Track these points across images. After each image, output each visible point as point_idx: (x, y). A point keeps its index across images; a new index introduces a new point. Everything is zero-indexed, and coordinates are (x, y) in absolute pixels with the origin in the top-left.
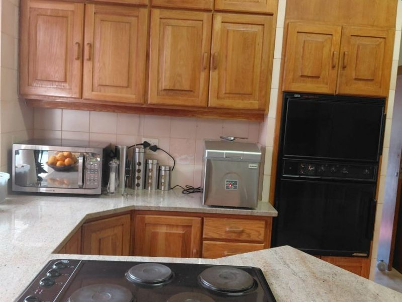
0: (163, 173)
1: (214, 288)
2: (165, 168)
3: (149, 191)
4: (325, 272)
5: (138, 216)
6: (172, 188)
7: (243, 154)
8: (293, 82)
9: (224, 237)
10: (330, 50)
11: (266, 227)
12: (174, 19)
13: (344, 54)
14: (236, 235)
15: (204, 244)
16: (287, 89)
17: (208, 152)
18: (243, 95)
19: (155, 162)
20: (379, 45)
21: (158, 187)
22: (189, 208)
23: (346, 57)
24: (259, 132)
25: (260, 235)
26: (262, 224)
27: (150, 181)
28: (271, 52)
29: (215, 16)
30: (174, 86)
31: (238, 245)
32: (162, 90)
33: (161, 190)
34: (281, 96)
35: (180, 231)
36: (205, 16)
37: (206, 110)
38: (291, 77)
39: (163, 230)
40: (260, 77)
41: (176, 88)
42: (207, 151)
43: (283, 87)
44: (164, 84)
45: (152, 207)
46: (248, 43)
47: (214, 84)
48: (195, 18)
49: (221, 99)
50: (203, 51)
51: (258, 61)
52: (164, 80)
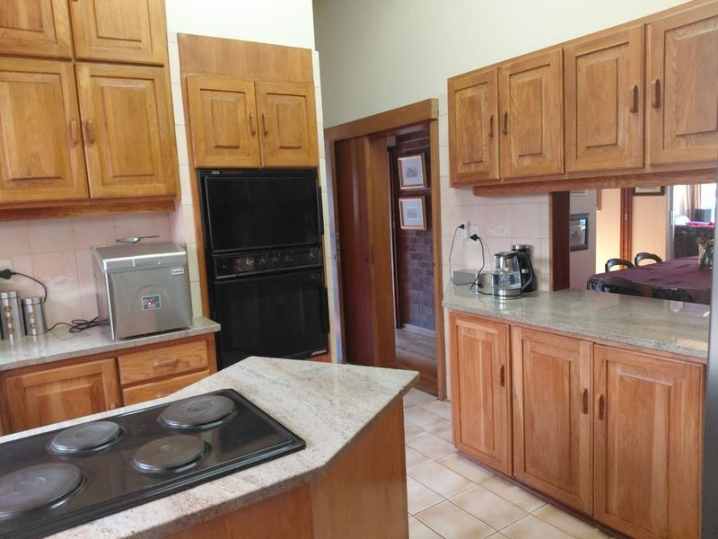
0: (30, 309)
1: (185, 426)
2: (33, 301)
3: (12, 342)
4: (305, 371)
5: (8, 379)
6: (50, 330)
7: (161, 258)
8: (207, 154)
9: (152, 376)
10: (246, 112)
11: (208, 348)
12: (11, 71)
13: (263, 117)
14: (169, 368)
15: (124, 394)
16: (200, 165)
17: (108, 263)
18: (142, 177)
19: (13, 294)
20: (299, 105)
21: (26, 332)
22: (91, 349)
23: (266, 120)
24: (171, 227)
25: (202, 359)
26: (203, 345)
27: (10, 325)
28: (170, 116)
29: (78, 67)
30: (29, 172)
31: (176, 381)
32: (8, 181)
33: (32, 335)
34: (194, 175)
35: (85, 385)
36: (63, 67)
37: (88, 204)
38: (203, 148)
39: (56, 391)
40: (161, 150)
41: (33, 175)
42: (105, 261)
43: (195, 163)
44: (10, 172)
45: (31, 360)
46: (134, 106)
47: (93, 163)
48: (45, 70)
49: (109, 184)
50: (68, 119)
51: (153, 129)
52: (8, 165)
